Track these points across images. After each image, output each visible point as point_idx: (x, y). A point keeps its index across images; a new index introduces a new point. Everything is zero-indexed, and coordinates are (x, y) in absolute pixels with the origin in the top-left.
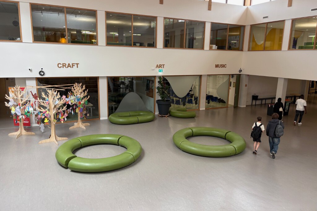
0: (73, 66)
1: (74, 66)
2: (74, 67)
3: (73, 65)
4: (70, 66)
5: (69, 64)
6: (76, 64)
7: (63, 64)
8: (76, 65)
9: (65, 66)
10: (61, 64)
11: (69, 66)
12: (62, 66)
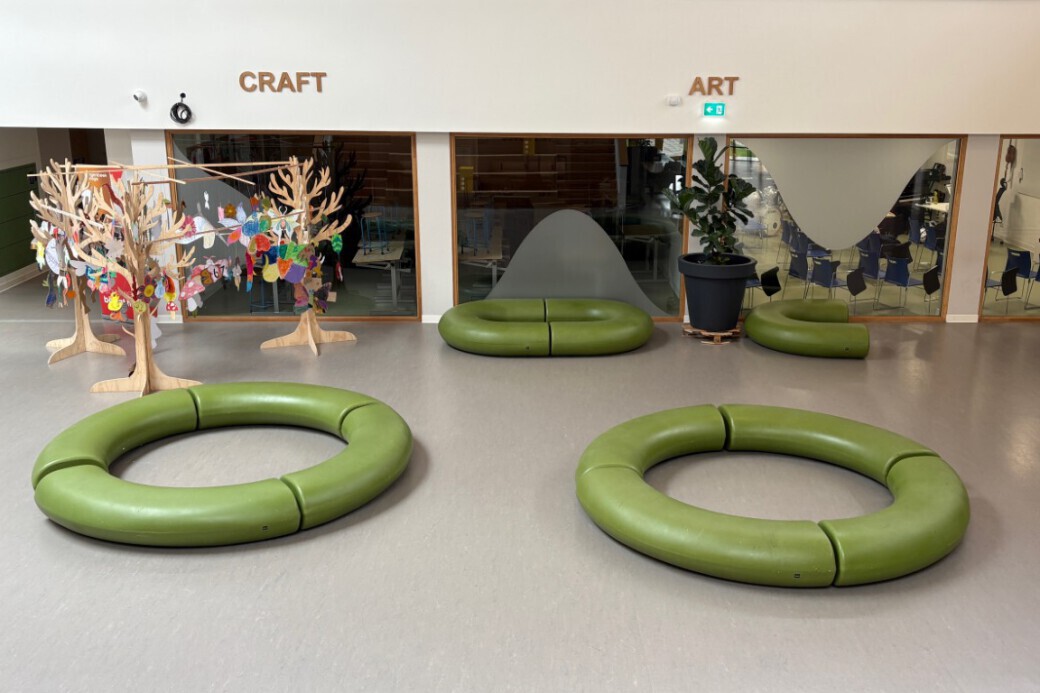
0: (300, 83)
1: (307, 82)
2: (304, 87)
3: (304, 79)
4: (290, 86)
5: (285, 76)
6: (314, 75)
7: (262, 75)
8: (313, 80)
9: (270, 83)
10: (253, 76)
11: (286, 86)
12: (256, 82)
